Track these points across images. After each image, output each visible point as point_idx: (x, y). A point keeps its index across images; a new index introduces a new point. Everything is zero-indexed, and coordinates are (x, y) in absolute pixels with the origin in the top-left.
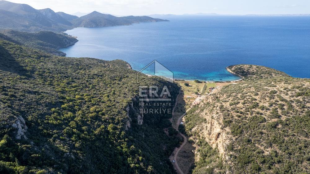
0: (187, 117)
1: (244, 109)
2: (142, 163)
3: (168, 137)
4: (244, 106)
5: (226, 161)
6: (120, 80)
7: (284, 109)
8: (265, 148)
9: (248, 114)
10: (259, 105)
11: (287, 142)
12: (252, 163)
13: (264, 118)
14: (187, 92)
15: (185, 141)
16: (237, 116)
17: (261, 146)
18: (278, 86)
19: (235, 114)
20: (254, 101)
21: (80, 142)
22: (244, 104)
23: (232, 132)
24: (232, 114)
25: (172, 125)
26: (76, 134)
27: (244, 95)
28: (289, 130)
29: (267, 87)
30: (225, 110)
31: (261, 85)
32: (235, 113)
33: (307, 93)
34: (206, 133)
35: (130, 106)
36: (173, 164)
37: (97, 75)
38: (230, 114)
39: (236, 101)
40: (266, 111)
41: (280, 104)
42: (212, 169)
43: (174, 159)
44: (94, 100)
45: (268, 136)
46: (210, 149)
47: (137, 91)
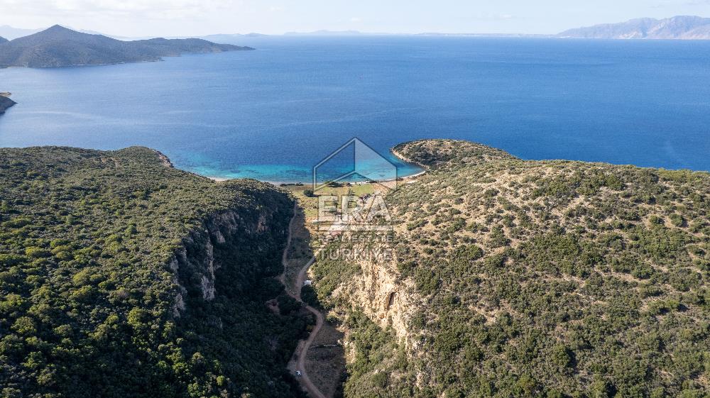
0: (316, 266)
1: (438, 234)
2: (225, 391)
3: (279, 319)
4: (437, 229)
5: (413, 353)
6: (146, 197)
7: (514, 225)
9: (446, 245)
10: (467, 223)
11: (525, 292)
12: (466, 346)
13: (480, 249)
14: (312, 209)
15: (320, 321)
16: (425, 251)
17: (479, 308)
18: (498, 181)
19: (420, 248)
20: (455, 216)
21: (51, 369)
22: (436, 223)
23: (420, 288)
24: (414, 248)
25: (286, 289)
26: (36, 350)
27: (435, 205)
28: (528, 267)
29: (479, 184)
30: (398, 243)
31: (465, 180)
32: (420, 246)
33: (550, 190)
34: (363, 296)
35: (179, 257)
36: (297, 378)
37: (83, 189)
38: (412, 250)
39: (418, 220)
40: (482, 234)
41: (507, 217)
42: (386, 374)
43: (299, 368)
44: (80, 253)
45: (491, 286)
46: (376, 332)
47: (191, 219)
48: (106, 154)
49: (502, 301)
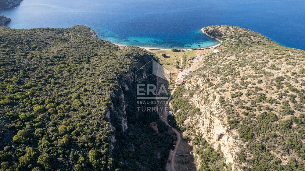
0: (173, 102)
1: (250, 103)
3: (159, 136)
4: (249, 99)
6: (88, 62)
7: (296, 102)
8: (282, 156)
9: (255, 110)
10: (266, 97)
13: (276, 116)
14: (167, 66)
15: (179, 138)
16: (244, 113)
17: (277, 153)
18: (282, 69)
19: (241, 111)
20: (259, 92)
22: (248, 95)
23: (242, 137)
24: (237, 110)
25: (160, 116)
27: (245, 81)
30: (227, 105)
32: (240, 109)
35: (110, 109)
37: (58, 57)
38: (235, 111)
39: (236, 91)
40: (277, 106)
41: (292, 96)
44: (60, 109)
45: (284, 140)
46: (212, 151)
47: (112, 79)
48: (66, 31)
49: (291, 150)
